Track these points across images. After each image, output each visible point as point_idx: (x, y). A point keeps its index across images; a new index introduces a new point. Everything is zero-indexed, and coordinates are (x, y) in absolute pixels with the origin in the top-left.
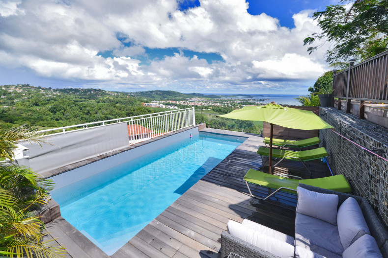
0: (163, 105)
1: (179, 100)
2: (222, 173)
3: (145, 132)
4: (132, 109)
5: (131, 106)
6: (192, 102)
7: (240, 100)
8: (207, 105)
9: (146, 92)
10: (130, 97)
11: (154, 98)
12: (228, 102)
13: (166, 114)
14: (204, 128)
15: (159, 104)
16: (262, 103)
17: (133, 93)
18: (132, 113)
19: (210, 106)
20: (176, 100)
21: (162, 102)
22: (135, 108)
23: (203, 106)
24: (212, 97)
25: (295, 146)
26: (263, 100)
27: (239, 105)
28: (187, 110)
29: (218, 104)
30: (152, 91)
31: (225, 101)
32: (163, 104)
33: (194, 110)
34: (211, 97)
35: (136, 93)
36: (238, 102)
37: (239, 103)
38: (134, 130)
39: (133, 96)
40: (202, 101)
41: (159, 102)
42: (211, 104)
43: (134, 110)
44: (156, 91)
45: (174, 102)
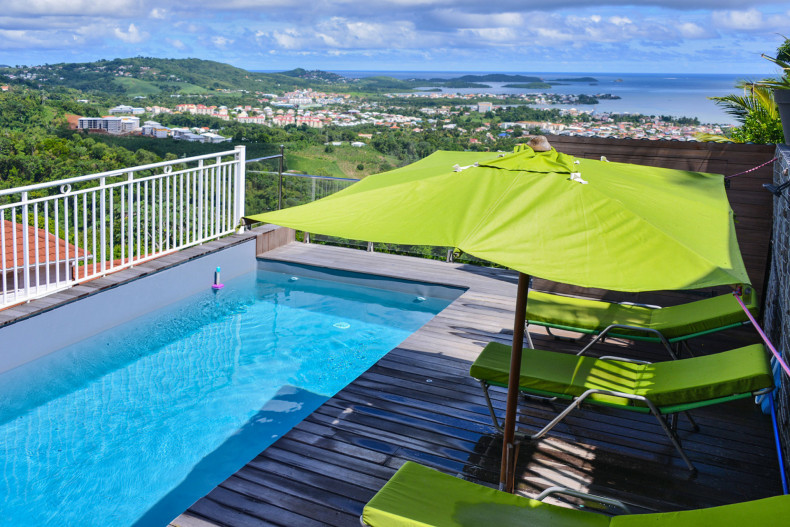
0: (157, 125)
1: (231, 103)
2: (295, 475)
3: (62, 255)
4: (20, 145)
5: (16, 131)
6: (286, 109)
7: (494, 101)
8: (350, 122)
9: (88, 65)
10: (16, 87)
11: (121, 94)
12: (444, 110)
13: (103, 186)
14: (283, 242)
15: (143, 119)
16: (587, 110)
17: (33, 71)
18: (18, 165)
19: (365, 128)
20: (217, 102)
21: (158, 110)
22: (32, 140)
23: (334, 128)
24: (374, 87)
25: (647, 333)
26: (593, 101)
27: (487, 123)
28: (206, 162)
29: (399, 118)
30: (118, 62)
31: (431, 103)
32: (160, 118)
33: (242, 161)
34: (370, 88)
35: (45, 71)
36: (486, 107)
37: (489, 115)
38: (20, 244)
39: (28, 84)
40: (332, 106)
41: (140, 111)
42: (368, 118)
43: (28, 150)
44: (131, 61)
45: (208, 111)
